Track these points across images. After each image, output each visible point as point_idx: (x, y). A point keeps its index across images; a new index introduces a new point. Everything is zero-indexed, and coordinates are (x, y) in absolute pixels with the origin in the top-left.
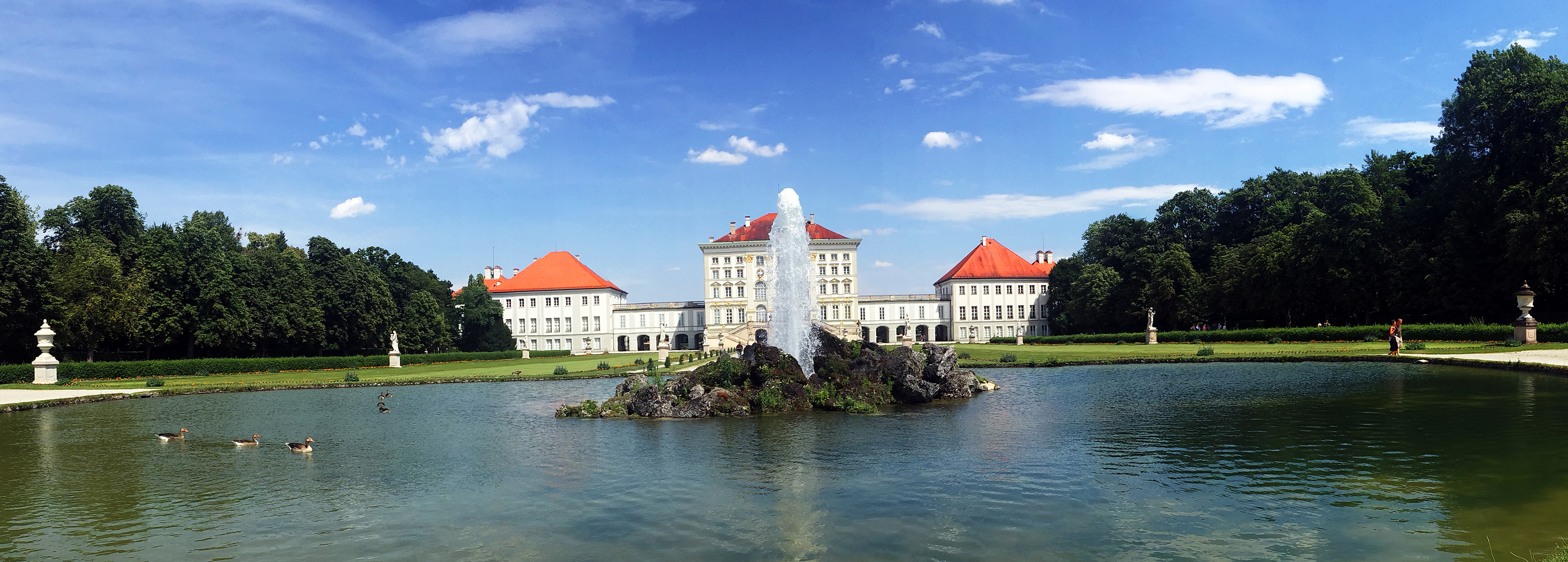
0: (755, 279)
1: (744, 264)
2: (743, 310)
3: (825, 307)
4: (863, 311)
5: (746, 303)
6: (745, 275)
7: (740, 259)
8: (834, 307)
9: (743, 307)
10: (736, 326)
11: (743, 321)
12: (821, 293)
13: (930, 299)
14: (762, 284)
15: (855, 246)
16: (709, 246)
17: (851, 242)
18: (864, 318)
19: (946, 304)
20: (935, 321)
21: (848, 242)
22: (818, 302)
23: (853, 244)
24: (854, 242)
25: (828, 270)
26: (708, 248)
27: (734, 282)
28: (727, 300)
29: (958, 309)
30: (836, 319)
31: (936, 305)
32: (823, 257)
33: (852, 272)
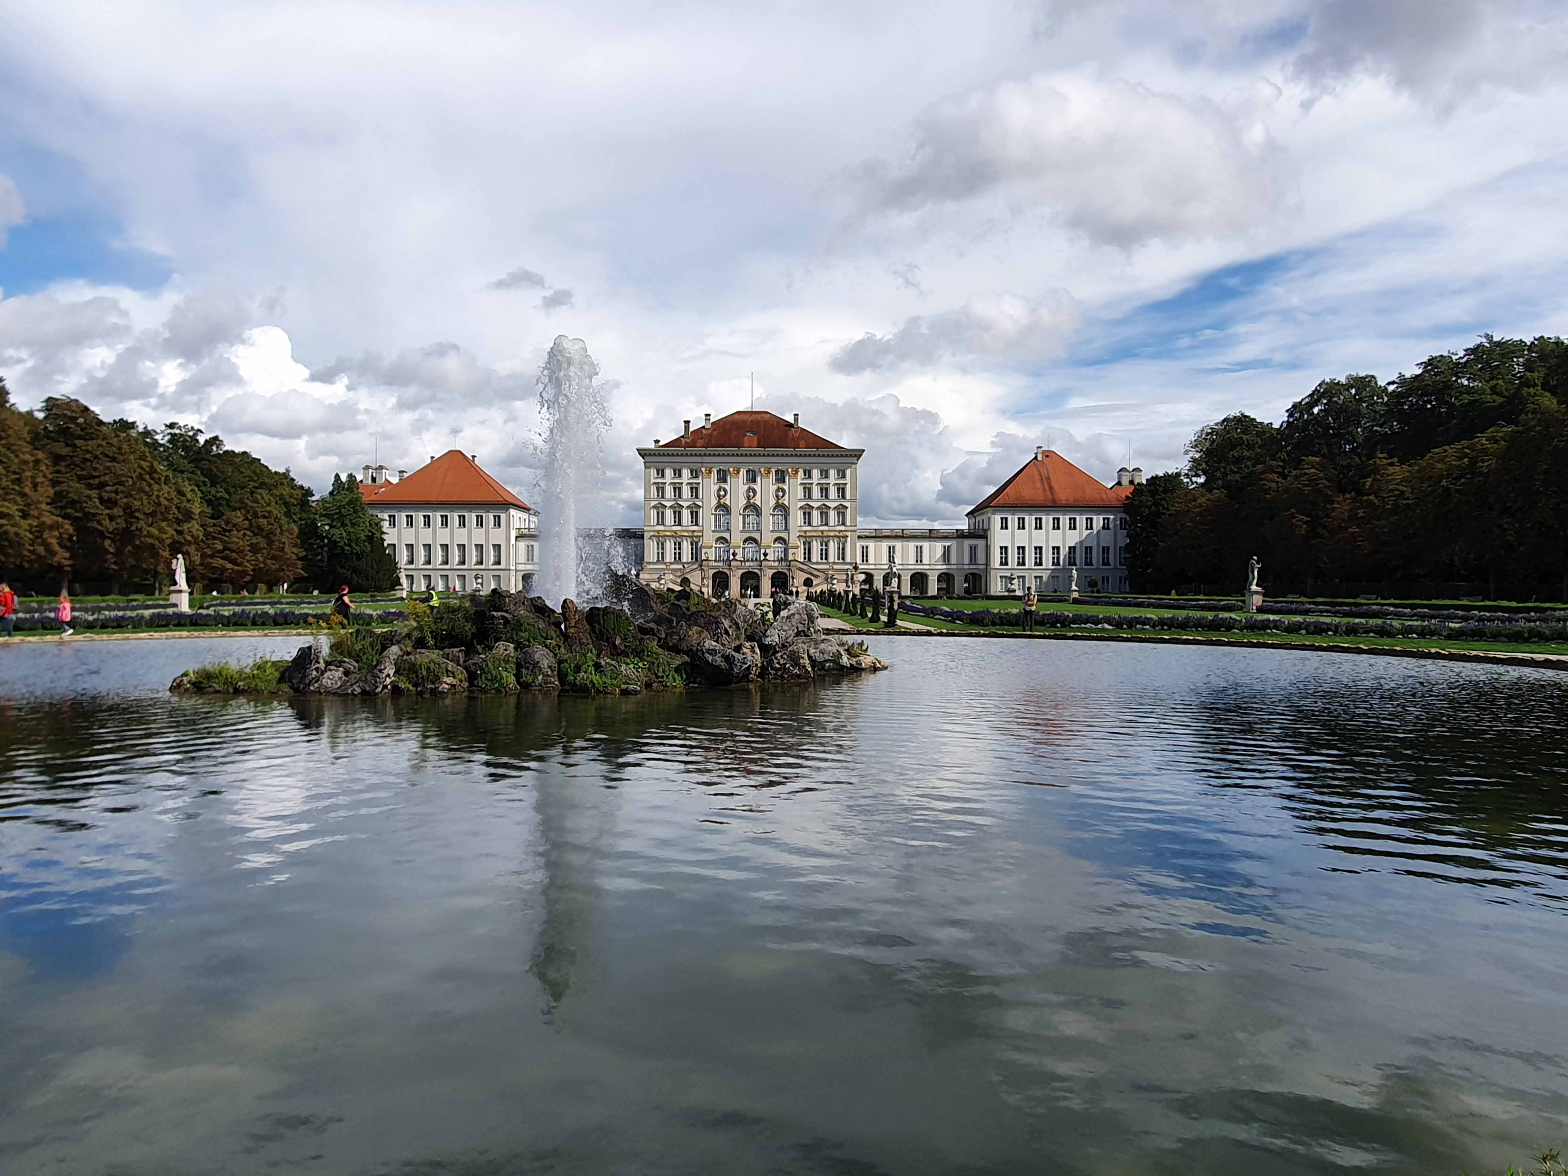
0: (715, 501)
1: (701, 480)
2: (697, 543)
3: (809, 543)
4: (865, 551)
5: (701, 534)
6: (700, 496)
7: (695, 474)
8: (822, 544)
9: (698, 539)
10: (685, 566)
11: (697, 559)
12: (805, 523)
13: (960, 535)
14: (723, 508)
15: (854, 460)
16: (652, 453)
17: (849, 453)
18: (867, 561)
19: (980, 543)
20: (966, 567)
21: (844, 454)
22: (800, 536)
23: (851, 456)
24: (853, 454)
25: (816, 492)
26: (650, 455)
27: (685, 504)
28: (675, 528)
29: (998, 551)
30: (824, 561)
31: (967, 543)
32: (808, 474)
33: (848, 495)
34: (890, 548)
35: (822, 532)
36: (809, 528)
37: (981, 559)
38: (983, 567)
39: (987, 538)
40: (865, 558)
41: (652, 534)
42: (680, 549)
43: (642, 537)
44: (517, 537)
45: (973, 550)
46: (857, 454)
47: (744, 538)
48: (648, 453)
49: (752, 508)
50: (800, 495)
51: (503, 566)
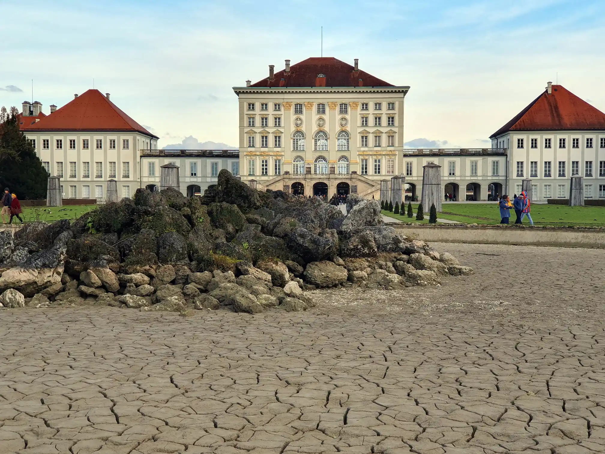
0: (293, 129)
1: (282, 112)
2: (279, 161)
3: (366, 160)
4: (409, 166)
5: (283, 153)
6: (282, 124)
7: (277, 107)
8: (376, 161)
9: (280, 158)
10: (271, 178)
11: (279, 173)
12: (363, 145)
13: (484, 153)
14: (299, 133)
15: (401, 95)
16: (245, 91)
17: (397, 90)
18: (411, 174)
19: (501, 160)
20: (489, 178)
21: (394, 90)
22: (359, 155)
23: (399, 92)
24: (401, 90)
25: (371, 121)
26: (243, 93)
27: (271, 130)
28: (263, 149)
29: (515, 165)
30: (377, 174)
31: (490, 159)
32: (365, 106)
33: (396, 122)
35: (376, 151)
36: (366, 149)
37: (502, 171)
38: (504, 178)
39: (507, 155)
40: (409, 172)
41: (245, 154)
42: (266, 165)
43: (237, 156)
44: (141, 157)
45: (496, 165)
46: (404, 91)
47: (315, 157)
48: (242, 91)
49: (321, 134)
50: (359, 123)
51: (131, 178)
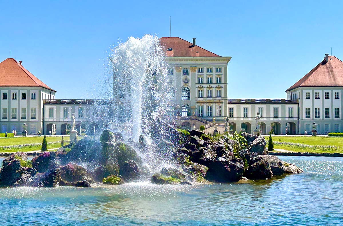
3: (202, 106)
4: (231, 110)
8: (208, 107)
12: (199, 96)
13: (283, 102)
15: (226, 63)
18: (232, 116)
19: (295, 106)
20: (286, 119)
21: (220, 59)
22: (197, 103)
23: (224, 60)
25: (205, 80)
29: (304, 111)
30: (210, 116)
31: (287, 106)
32: (201, 70)
33: (223, 81)
34: (245, 109)
35: (209, 100)
36: (202, 99)
37: (295, 114)
38: (296, 119)
39: (298, 103)
40: (231, 115)
44: (44, 104)
45: (291, 110)
46: (227, 60)
50: (197, 82)
51: (37, 119)
